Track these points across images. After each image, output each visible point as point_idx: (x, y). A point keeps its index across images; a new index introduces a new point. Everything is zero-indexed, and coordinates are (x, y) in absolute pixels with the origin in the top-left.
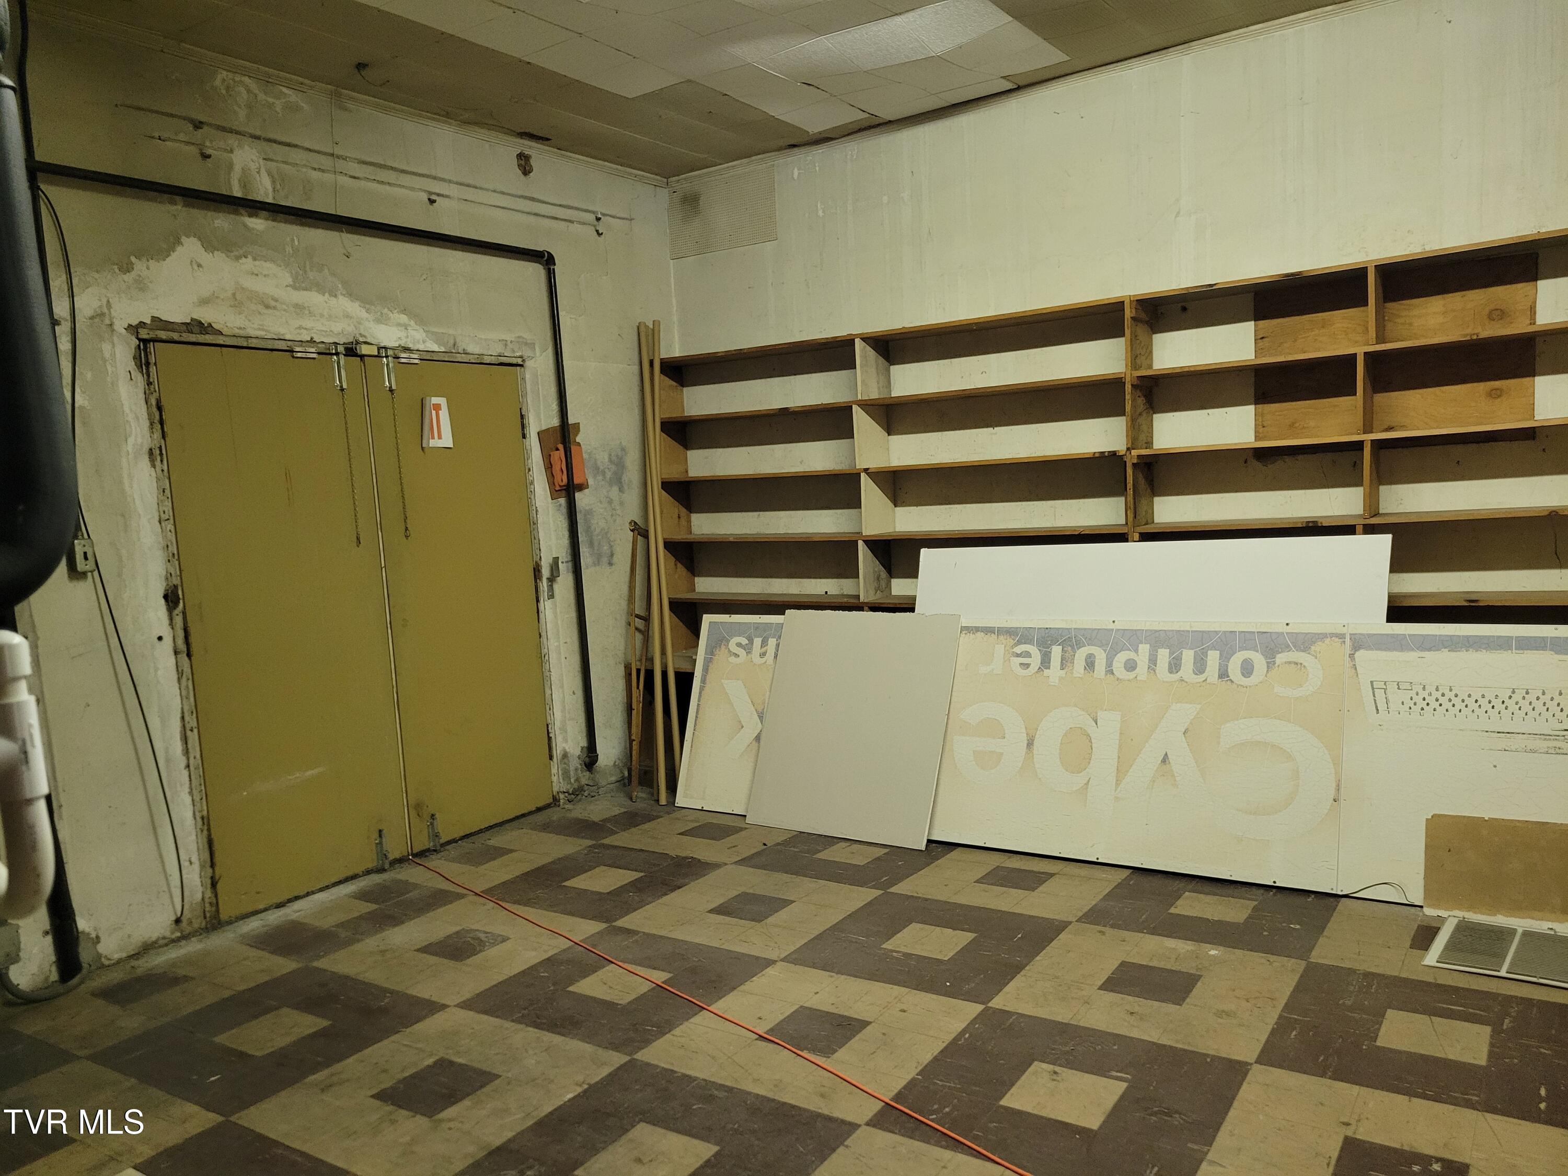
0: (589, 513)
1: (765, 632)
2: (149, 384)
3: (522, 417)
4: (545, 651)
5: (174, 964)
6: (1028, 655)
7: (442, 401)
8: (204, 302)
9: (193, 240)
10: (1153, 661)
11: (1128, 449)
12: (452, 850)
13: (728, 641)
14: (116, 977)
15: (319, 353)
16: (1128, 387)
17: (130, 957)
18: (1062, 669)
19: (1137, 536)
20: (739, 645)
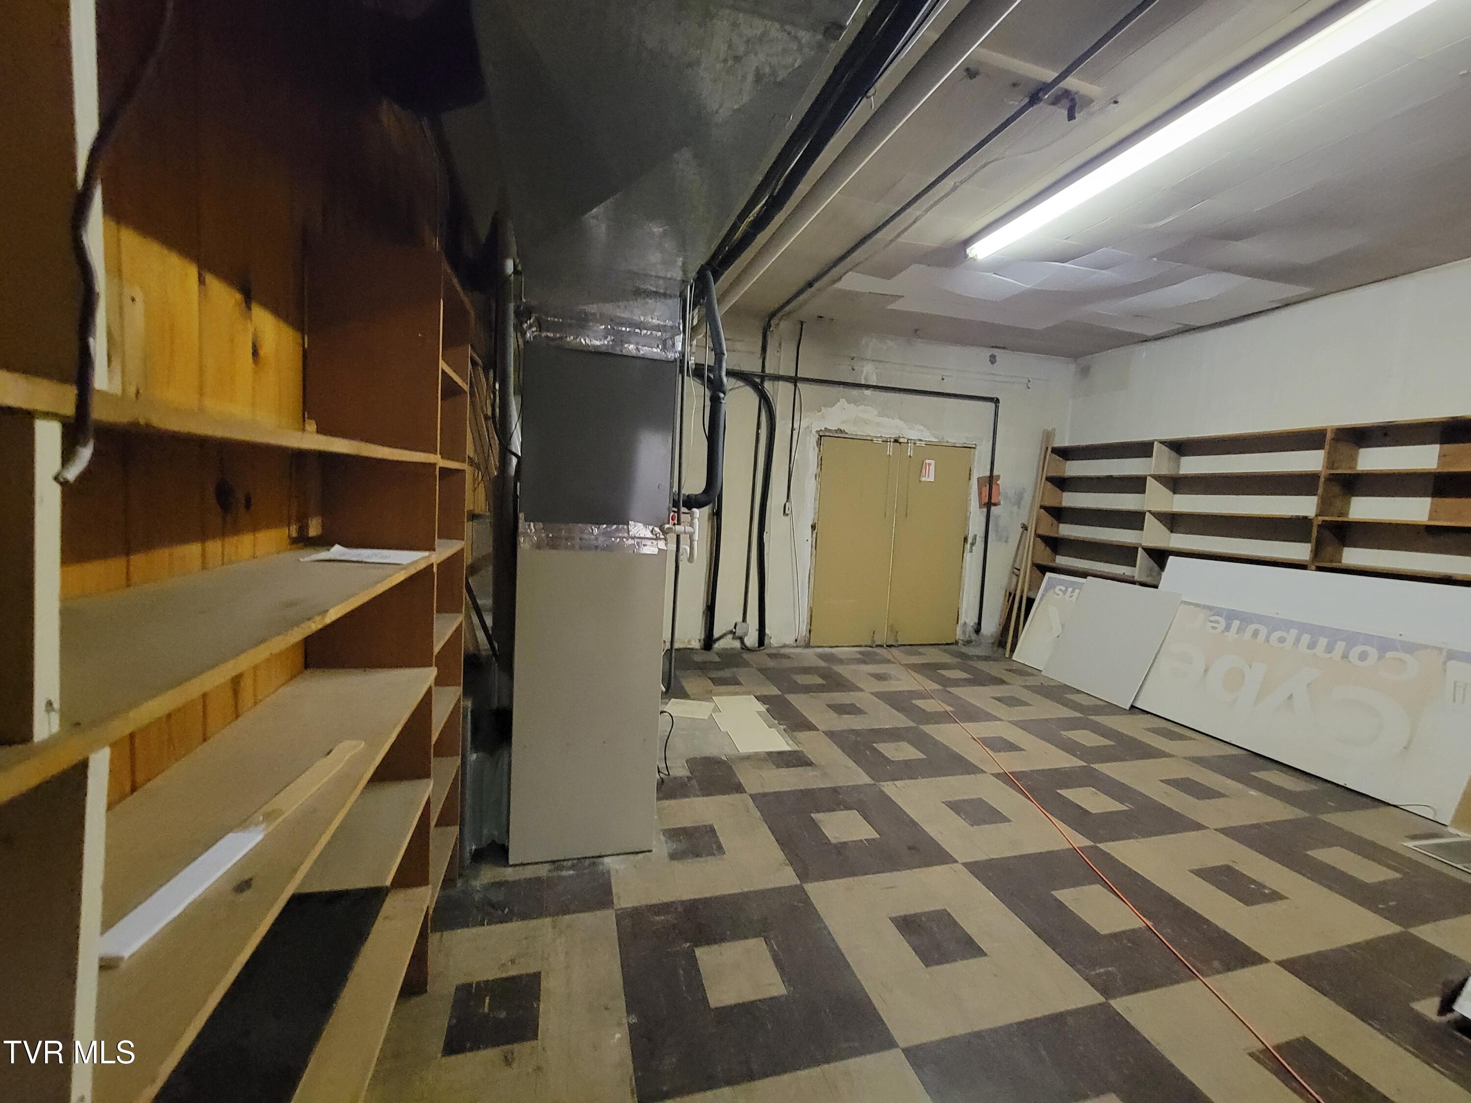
0: (998, 517)
1: (1074, 586)
2: (820, 451)
3: (970, 470)
4: (963, 575)
5: (791, 653)
6: (1217, 622)
7: (933, 462)
8: (843, 422)
9: (844, 400)
10: (1298, 640)
11: (1316, 515)
12: (902, 648)
13: (1055, 587)
14: (773, 651)
15: (883, 441)
16: (1322, 480)
17: (779, 647)
18: (1237, 634)
19: (1314, 568)
20: (1061, 590)
